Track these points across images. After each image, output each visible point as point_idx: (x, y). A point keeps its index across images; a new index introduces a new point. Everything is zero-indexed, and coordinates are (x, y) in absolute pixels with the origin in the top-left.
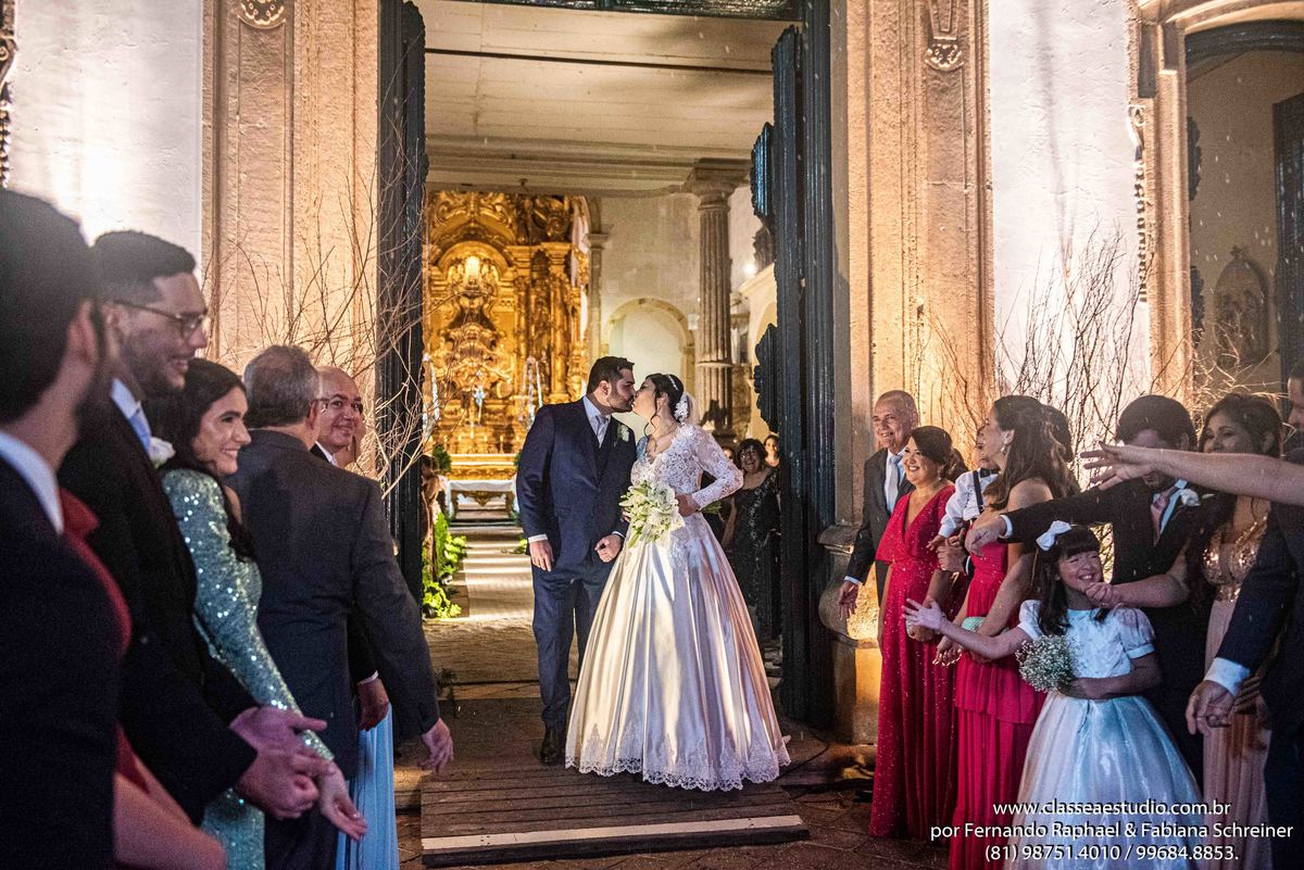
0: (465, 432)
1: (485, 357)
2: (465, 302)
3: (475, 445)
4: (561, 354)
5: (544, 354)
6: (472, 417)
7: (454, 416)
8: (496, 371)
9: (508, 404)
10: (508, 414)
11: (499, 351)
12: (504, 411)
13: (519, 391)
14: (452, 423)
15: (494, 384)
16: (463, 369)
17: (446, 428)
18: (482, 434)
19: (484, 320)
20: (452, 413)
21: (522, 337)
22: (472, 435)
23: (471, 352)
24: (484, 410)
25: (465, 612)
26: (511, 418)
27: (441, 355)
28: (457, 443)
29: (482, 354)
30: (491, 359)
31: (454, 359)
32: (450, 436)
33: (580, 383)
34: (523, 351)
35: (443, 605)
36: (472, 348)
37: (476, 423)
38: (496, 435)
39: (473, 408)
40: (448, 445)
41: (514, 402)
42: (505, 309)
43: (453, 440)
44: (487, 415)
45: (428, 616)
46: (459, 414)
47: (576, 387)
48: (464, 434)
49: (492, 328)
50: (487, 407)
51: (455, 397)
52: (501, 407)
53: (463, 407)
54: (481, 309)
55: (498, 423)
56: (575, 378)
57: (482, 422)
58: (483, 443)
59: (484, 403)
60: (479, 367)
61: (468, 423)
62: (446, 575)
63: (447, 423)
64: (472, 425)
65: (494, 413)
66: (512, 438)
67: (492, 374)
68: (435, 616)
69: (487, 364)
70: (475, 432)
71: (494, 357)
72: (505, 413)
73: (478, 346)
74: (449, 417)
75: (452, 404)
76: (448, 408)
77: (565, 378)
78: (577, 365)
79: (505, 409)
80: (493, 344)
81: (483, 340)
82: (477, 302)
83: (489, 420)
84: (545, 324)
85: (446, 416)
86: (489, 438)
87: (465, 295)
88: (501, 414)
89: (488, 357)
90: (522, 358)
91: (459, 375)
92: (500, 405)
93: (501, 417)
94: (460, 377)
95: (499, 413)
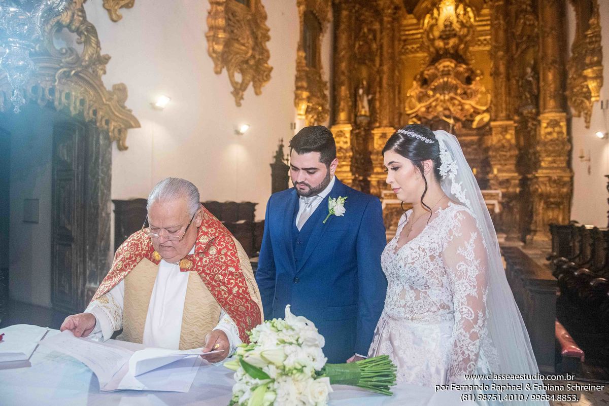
1: (459, 91)
2: (440, 44)
4: (554, 62)
5: (529, 70)
8: (469, 104)
10: (484, 146)
11: (474, 85)
12: (480, 142)
13: (497, 116)
16: (434, 104)
19: (458, 57)
21: (501, 53)
23: (445, 88)
26: (487, 149)
29: (456, 88)
30: (465, 93)
34: (502, 69)
36: (446, 83)
41: (491, 129)
42: (481, 48)
49: (467, 64)
52: (475, 138)
54: (456, 48)
55: (472, 157)
60: (452, 99)
65: (468, 145)
66: (488, 173)
67: (467, 107)
69: (462, 98)
71: (469, 91)
72: (480, 145)
73: (452, 80)
79: (480, 140)
80: (469, 81)
81: (458, 75)
82: (452, 42)
84: (529, 37)
87: (440, 37)
88: (475, 147)
89: (463, 92)
90: (502, 76)
91: (430, 110)
92: (473, 135)
93: (475, 149)
94: (432, 111)
95: (472, 145)
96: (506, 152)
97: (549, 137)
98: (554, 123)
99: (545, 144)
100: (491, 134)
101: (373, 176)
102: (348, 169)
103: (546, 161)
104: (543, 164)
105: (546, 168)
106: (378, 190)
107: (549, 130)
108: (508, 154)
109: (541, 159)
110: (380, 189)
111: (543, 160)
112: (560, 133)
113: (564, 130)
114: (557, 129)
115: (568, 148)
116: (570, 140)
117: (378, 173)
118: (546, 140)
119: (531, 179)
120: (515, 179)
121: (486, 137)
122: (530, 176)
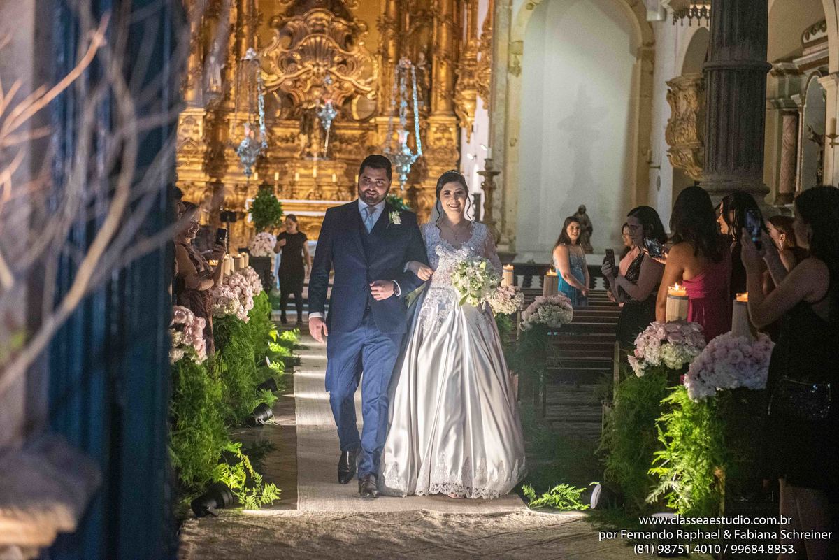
0: (306, 167)
1: (336, 59)
3: (319, 187)
4: (446, 57)
5: (422, 56)
6: (315, 147)
7: (290, 144)
8: (352, 80)
9: (368, 129)
10: (367, 144)
11: (356, 52)
12: (363, 139)
13: (384, 110)
14: (287, 154)
15: (348, 100)
16: (304, 77)
17: (279, 160)
18: (330, 171)
19: (337, 5)
20: (287, 140)
21: (391, 31)
22: (315, 172)
23: (317, 51)
24: (334, 137)
25: (287, 499)
27: (273, 54)
28: (293, 184)
29: (333, 54)
30: (344, 62)
31: (291, 61)
32: (284, 173)
33: (474, 100)
34: (391, 51)
35: (250, 483)
36: (318, 45)
37: (321, 155)
38: (348, 174)
39: (317, 133)
40: (280, 186)
41: (376, 126)
43: (287, 179)
44: (337, 143)
45: (221, 505)
46: (297, 142)
47: (468, 106)
48: (303, 171)
49: (348, 17)
50: (338, 132)
51: (291, 116)
52: (357, 133)
53: (303, 131)
55: (353, 157)
56: (467, 94)
57: (330, 155)
58: (329, 184)
59: (333, 127)
60: (328, 73)
61: (310, 155)
62: (262, 408)
63: (280, 155)
64: (315, 158)
65: (348, 141)
67: (347, 85)
68: (235, 503)
69: (339, 70)
70: (320, 168)
71: (349, 60)
72: (363, 142)
73: (327, 42)
74: (283, 145)
75: (288, 127)
76: (279, 131)
77: (452, 94)
78: (471, 75)
79: (363, 136)
81: (334, 34)
83: (340, 151)
84: (424, 11)
85: (278, 143)
86: (338, 177)
88: (357, 144)
89: (341, 59)
90: (391, 61)
91: (298, 84)
92: (356, 129)
93: (357, 147)
94: (300, 87)
95: (354, 141)
97: (438, 144)
98: (445, 129)
99: (434, 151)
100: (377, 132)
101: (227, 177)
102: (200, 167)
103: (434, 170)
104: (431, 174)
106: (235, 196)
107: (439, 135)
109: (429, 167)
110: (237, 194)
111: (431, 170)
112: (449, 139)
113: (454, 136)
114: (447, 135)
115: (456, 157)
116: (459, 149)
117: (234, 174)
118: (435, 147)
119: (418, 190)
121: (370, 132)
122: (417, 186)
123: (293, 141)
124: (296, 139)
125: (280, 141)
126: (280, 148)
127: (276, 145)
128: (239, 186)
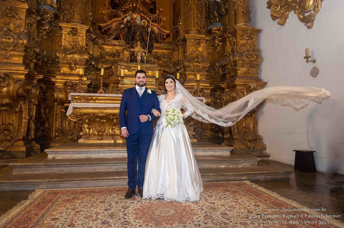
72: (170, 58)
74: (112, 59)
75: (114, 45)
76: (108, 48)
88: (166, 59)
96: (200, 63)
103: (241, 70)
104: (239, 73)
105: (242, 78)
108: (201, 65)
109: (237, 68)
112: (252, 45)
113: (256, 43)
117: (64, 74)
120: (208, 89)
123: (119, 56)
124: (121, 54)
125: (109, 56)
126: (108, 60)
127: (105, 58)
128: (68, 84)
